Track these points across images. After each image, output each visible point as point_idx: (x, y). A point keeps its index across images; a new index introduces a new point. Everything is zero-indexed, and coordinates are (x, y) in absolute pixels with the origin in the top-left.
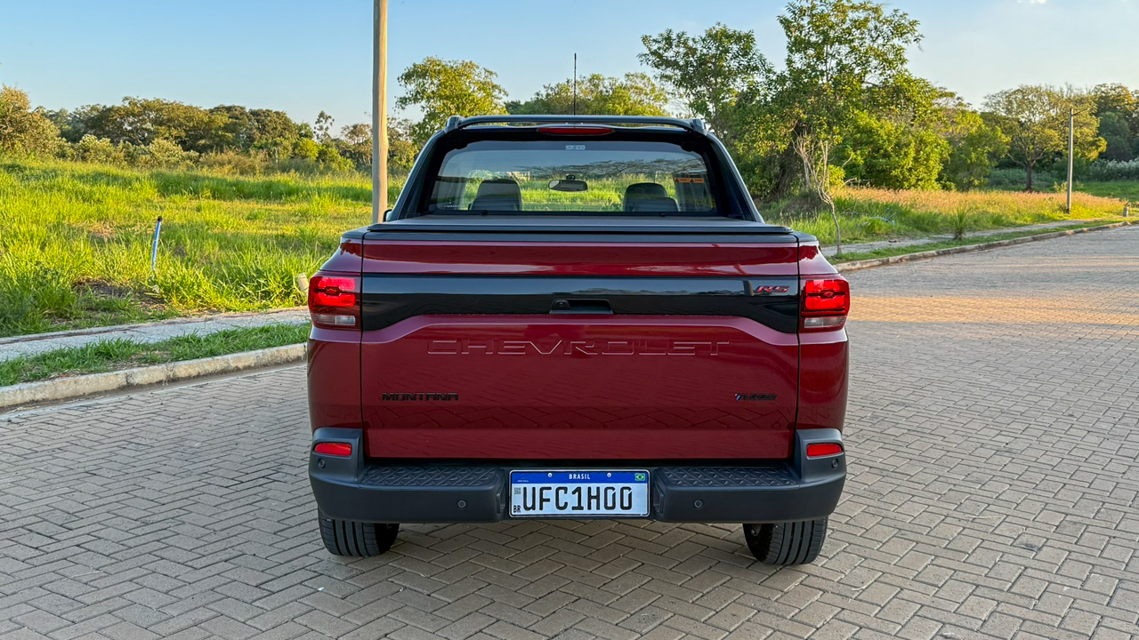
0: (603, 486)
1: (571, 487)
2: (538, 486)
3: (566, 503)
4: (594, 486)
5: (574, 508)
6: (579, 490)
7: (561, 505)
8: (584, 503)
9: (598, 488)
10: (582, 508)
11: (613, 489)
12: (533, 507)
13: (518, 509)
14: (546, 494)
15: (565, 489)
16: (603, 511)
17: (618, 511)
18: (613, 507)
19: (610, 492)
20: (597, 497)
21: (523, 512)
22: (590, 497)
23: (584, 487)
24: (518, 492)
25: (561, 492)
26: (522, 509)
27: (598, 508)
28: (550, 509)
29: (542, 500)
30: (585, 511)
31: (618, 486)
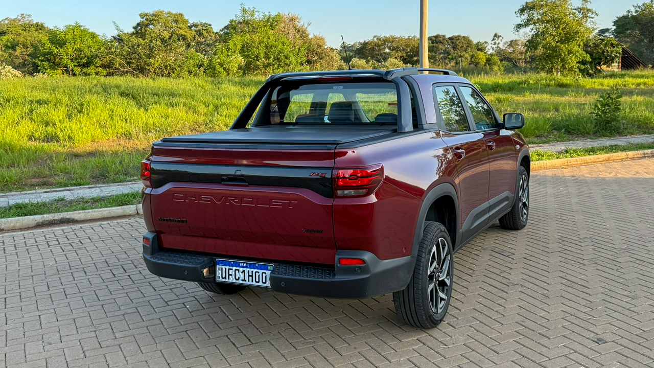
0: (255, 270)
1: (241, 269)
2: (227, 267)
3: (239, 278)
4: (251, 270)
5: (242, 280)
6: (244, 271)
7: (237, 278)
8: (247, 279)
9: (252, 272)
10: (245, 281)
11: (259, 273)
12: (225, 278)
13: (219, 277)
14: (231, 271)
15: (239, 270)
16: (254, 283)
17: (260, 284)
18: (259, 282)
19: (257, 274)
20: (252, 276)
21: (221, 279)
22: (249, 276)
23: (246, 270)
24: (219, 269)
25: (237, 271)
26: (221, 278)
27: (252, 281)
28: (232, 280)
29: (229, 275)
30: (247, 282)
31: (261, 271)
